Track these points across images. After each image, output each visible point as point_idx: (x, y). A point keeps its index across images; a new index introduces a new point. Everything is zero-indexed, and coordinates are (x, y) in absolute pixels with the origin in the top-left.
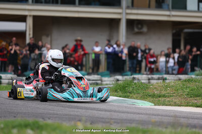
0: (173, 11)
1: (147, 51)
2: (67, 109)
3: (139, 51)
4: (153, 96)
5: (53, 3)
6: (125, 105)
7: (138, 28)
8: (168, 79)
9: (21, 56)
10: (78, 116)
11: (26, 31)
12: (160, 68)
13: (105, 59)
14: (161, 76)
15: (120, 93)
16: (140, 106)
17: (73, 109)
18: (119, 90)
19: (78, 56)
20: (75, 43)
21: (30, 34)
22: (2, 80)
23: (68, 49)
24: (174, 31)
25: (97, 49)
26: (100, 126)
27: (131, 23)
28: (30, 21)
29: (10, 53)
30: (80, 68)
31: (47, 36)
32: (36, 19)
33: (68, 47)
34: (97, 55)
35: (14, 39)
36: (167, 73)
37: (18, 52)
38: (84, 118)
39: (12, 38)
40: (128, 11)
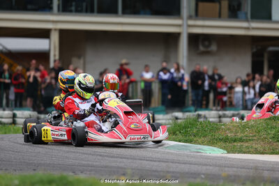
0: (253, 22)
3: (206, 77)
4: (226, 140)
5: (86, 11)
6: (187, 152)
7: (204, 46)
9: (43, 86)
10: (121, 168)
11: (49, 50)
12: (235, 102)
13: (159, 89)
14: (236, 112)
15: (180, 136)
16: (208, 154)
17: (116, 159)
18: (177, 132)
21: (55, 56)
22: (17, 119)
24: (255, 50)
25: (148, 76)
27: (195, 40)
28: (55, 37)
29: (28, 82)
31: (79, 57)
32: (62, 33)
34: (148, 84)
35: (34, 62)
36: (245, 108)
38: (129, 171)
39: (31, 61)
40: (191, 22)
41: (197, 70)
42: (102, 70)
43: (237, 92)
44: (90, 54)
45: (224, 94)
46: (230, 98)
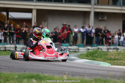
0: (123, 7)
1: (106, 31)
2: (57, 67)
4: (111, 59)
5: (49, 1)
7: (101, 17)
8: (120, 49)
9: (29, 34)
10: (64, 71)
11: (32, 18)
12: (115, 42)
13: (81, 36)
14: (115, 47)
15: (90, 58)
16: (103, 66)
17: (61, 67)
18: (89, 56)
19: (64, 34)
20: (62, 26)
21: (34, 21)
22: (17, 49)
23: (58, 30)
24: (124, 19)
25: (76, 30)
26: (77, 78)
27: (97, 14)
28: (34, 12)
29: (22, 32)
30: (65, 41)
31: (45, 21)
32: (38, 10)
33: (57, 28)
34: (76, 34)
35: (25, 23)
36: (119, 45)
37: (27, 31)
38: (67, 73)
39: (23, 23)
40: (95, 7)
41: (98, 28)
42: (55, 27)
43: (116, 38)
44: (50, 20)
45: (110, 39)
46: (113, 40)
